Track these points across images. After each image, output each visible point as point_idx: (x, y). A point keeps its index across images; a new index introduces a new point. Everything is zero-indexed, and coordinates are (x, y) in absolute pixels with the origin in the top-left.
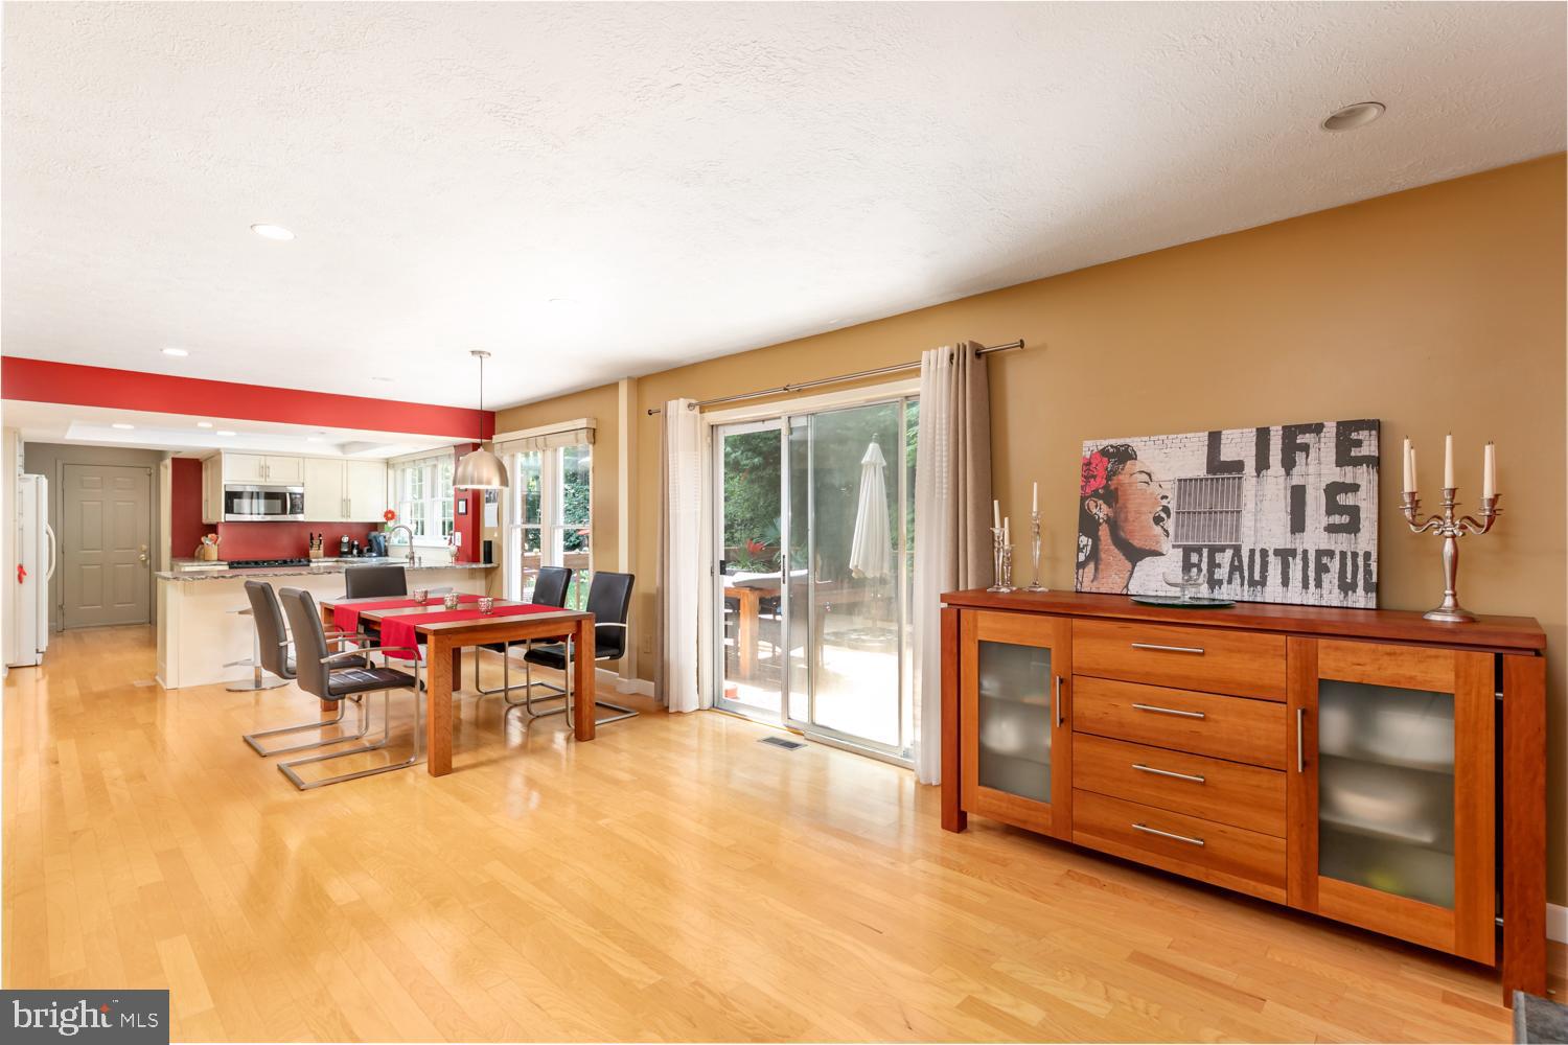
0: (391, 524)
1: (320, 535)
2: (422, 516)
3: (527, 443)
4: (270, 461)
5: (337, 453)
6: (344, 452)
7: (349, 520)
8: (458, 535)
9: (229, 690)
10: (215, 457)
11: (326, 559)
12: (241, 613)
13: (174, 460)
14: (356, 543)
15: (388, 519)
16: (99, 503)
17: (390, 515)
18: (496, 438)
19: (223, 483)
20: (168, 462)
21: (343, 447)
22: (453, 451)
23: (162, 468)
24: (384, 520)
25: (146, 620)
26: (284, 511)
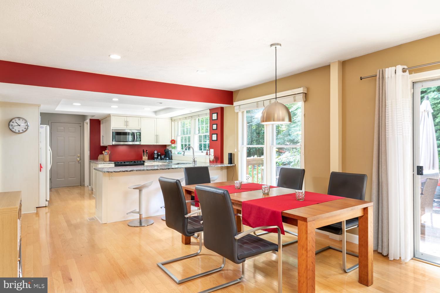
0: (173, 145)
1: (147, 151)
2: (189, 141)
3: (257, 104)
4: (128, 119)
5: (153, 115)
6: (156, 115)
7: (158, 144)
8: (212, 151)
9: (129, 226)
10: (108, 117)
11: (148, 161)
12: (134, 189)
13: (91, 120)
14: (159, 154)
15: (172, 143)
16: (63, 138)
17: (173, 142)
18: (235, 104)
19: (112, 128)
20: (88, 121)
21: (156, 112)
22: (208, 111)
23: (85, 124)
24: (170, 144)
25: (80, 185)
26: (133, 141)
